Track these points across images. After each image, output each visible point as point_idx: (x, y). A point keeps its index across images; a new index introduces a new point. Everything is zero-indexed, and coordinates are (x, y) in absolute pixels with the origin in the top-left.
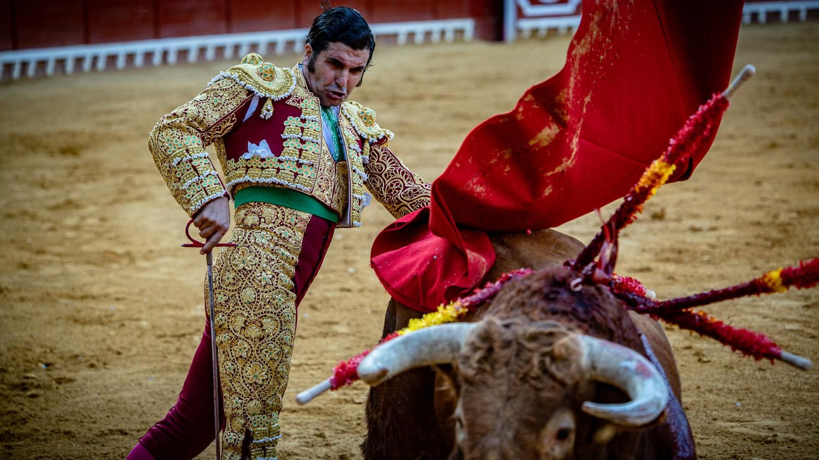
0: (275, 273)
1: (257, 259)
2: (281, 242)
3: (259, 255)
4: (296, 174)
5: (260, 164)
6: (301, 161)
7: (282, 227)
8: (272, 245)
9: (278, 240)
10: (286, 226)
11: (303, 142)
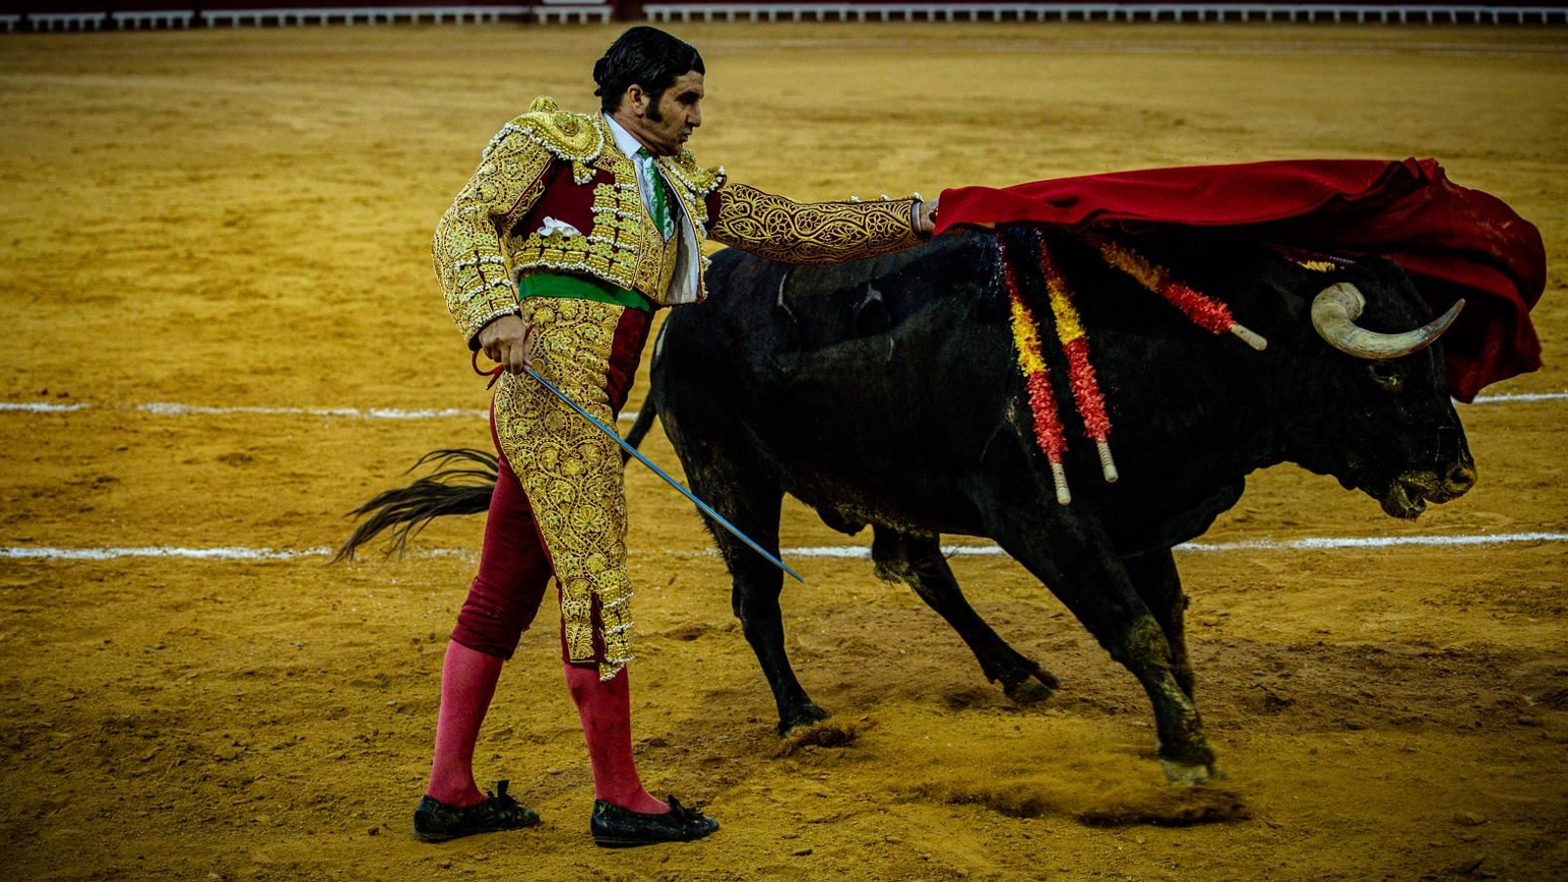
0: (585, 386)
1: (557, 372)
2: (584, 345)
3: (559, 366)
4: (612, 261)
5: (561, 244)
6: (618, 244)
7: (586, 324)
8: (573, 350)
9: (581, 342)
11: (619, 219)
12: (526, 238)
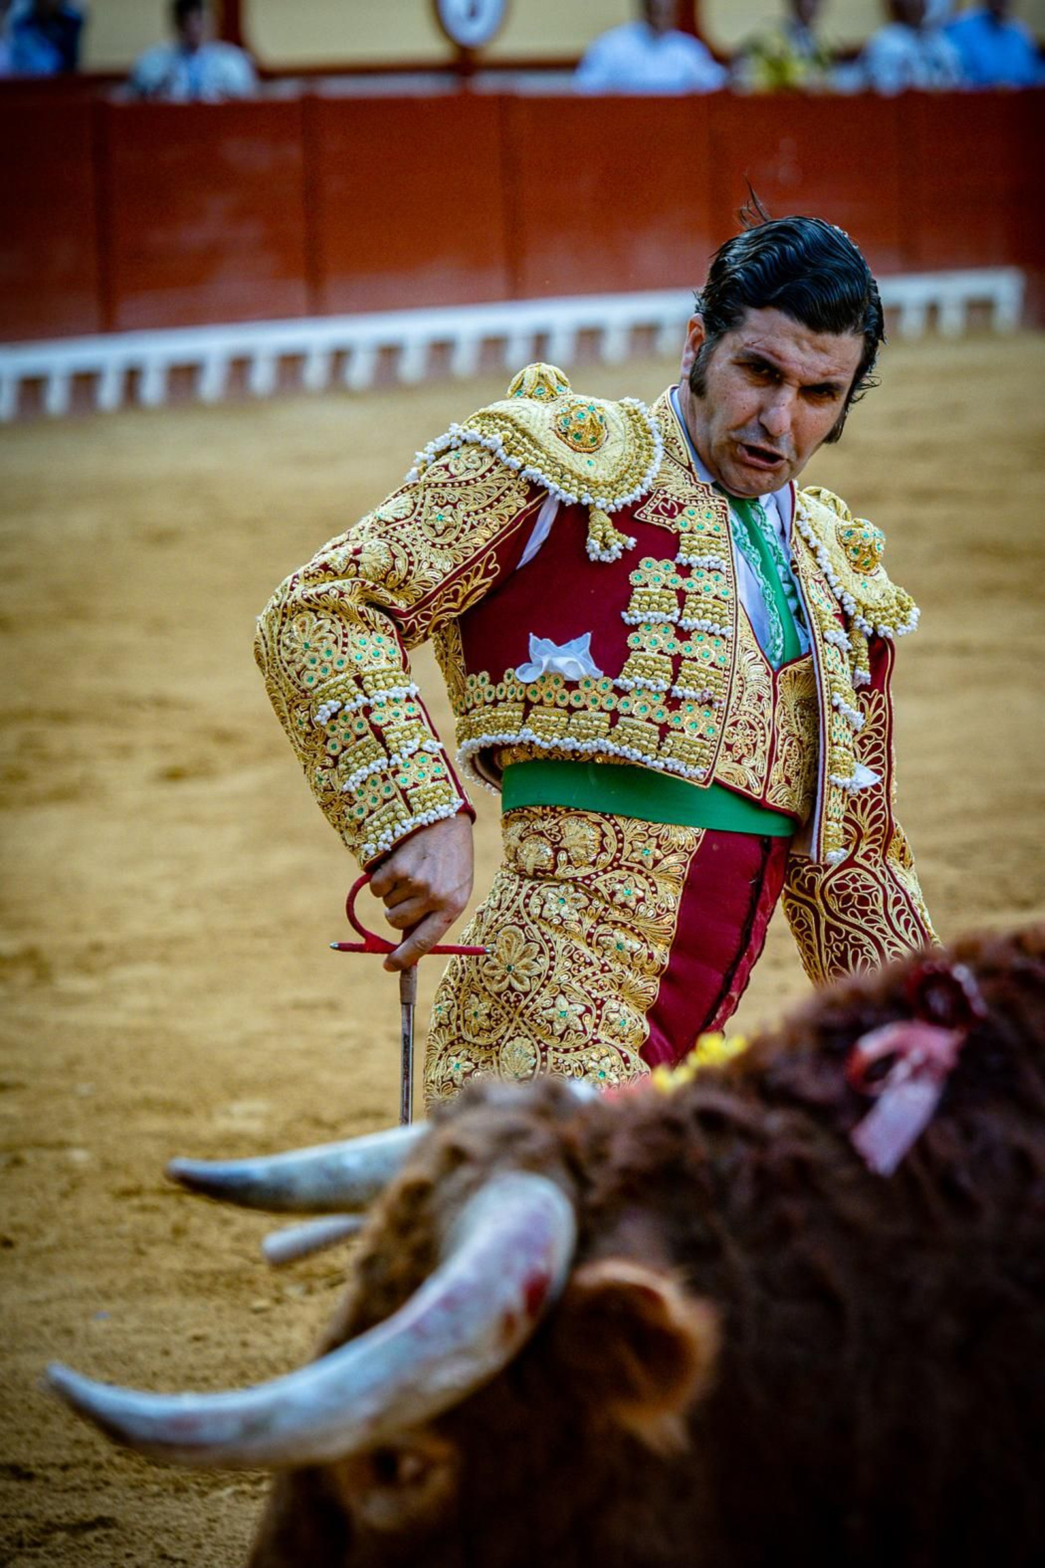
0: (595, 1000)
1: (545, 961)
2: (614, 915)
3: (552, 949)
4: (665, 729)
5: (563, 697)
6: (678, 691)
7: (617, 874)
8: (588, 922)
9: (606, 910)
10: (630, 869)
11: (684, 634)
12: (496, 680)
